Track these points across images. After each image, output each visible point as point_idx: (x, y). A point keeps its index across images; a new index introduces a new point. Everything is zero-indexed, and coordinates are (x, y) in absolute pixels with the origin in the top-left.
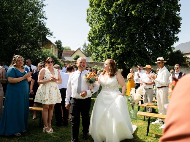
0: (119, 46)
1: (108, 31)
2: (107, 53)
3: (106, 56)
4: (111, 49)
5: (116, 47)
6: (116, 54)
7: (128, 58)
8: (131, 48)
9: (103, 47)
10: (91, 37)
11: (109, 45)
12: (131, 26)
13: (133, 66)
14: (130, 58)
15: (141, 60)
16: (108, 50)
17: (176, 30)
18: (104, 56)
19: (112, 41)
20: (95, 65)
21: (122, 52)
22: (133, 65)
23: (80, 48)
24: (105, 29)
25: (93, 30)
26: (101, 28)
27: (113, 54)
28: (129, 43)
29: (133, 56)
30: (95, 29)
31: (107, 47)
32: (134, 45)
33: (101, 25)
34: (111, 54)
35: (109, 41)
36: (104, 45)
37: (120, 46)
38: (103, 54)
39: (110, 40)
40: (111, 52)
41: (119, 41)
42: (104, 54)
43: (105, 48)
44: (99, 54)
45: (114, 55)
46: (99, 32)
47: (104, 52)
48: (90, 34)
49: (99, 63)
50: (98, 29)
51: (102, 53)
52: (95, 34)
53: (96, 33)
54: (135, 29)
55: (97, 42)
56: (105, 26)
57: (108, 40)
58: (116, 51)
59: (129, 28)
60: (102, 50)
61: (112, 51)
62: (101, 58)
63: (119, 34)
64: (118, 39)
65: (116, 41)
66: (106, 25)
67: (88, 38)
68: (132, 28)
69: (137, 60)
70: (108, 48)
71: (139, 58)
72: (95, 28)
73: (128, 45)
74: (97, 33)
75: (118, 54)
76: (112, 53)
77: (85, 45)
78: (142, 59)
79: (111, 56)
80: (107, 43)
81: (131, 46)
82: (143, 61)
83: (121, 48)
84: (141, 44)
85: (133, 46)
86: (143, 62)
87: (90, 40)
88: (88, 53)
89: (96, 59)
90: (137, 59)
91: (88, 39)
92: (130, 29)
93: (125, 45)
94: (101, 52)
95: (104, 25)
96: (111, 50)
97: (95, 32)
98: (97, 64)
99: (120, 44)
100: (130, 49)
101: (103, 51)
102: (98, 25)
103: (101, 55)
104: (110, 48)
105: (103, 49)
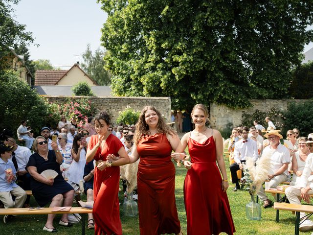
0: (179, 59)
1: (151, 23)
2: (152, 75)
3: (148, 83)
4: (160, 65)
5: (172, 59)
6: (173, 76)
7: (201, 86)
8: (206, 61)
9: (141, 61)
10: (109, 37)
11: (154, 57)
12: (204, 10)
13: (214, 104)
14: (206, 86)
15: (231, 89)
16: (153, 69)
17: (310, 15)
18: (145, 83)
19: (163, 46)
20: (125, 105)
21: (187, 72)
22: (212, 102)
23: (78, 63)
24: (144, 19)
25: (114, 21)
26: (134, 16)
27: (165, 77)
28: (201, 52)
29: (211, 79)
30: (118, 19)
31: (150, 62)
32: (213, 54)
33: (133, 9)
34: (159, 78)
35: (154, 48)
36: (143, 56)
37: (181, 57)
38: (142, 79)
39: (158, 44)
40: (159, 73)
41: (178, 47)
42: (144, 79)
43: (146, 64)
44: (131, 77)
45: (168, 80)
46: (128, 25)
47: (144, 74)
48: (107, 29)
49: (133, 99)
50: (128, 19)
51: (140, 75)
52: (120, 30)
53: (122, 28)
54: (215, 16)
55: (126, 48)
56: (143, 13)
57: (153, 44)
58: (173, 71)
59: (200, 15)
60: (138, 69)
61: (162, 69)
62: (136, 86)
63: (178, 31)
64: (176, 42)
65: (173, 45)
66: (146, 9)
67: (103, 39)
68: (209, 15)
69: (222, 89)
70: (152, 64)
71: (225, 85)
72: (118, 16)
73: (201, 55)
74: (125, 28)
75: (177, 78)
76: (164, 74)
77: (88, 55)
78: (233, 86)
79: (160, 82)
80: (148, 52)
81: (207, 57)
82: (235, 91)
83: (184, 63)
84: (229, 52)
85: (211, 57)
86: (234, 93)
87: (106, 45)
88: (97, 74)
89: (125, 88)
90: (220, 88)
91: (103, 42)
92: (202, 18)
93: (193, 55)
94: (136, 73)
95: (142, 8)
96: (159, 68)
97: (119, 25)
98: (129, 101)
99: (180, 53)
100: (204, 63)
101: (142, 70)
102: (127, 9)
103: (137, 79)
104: (157, 62)
105: (142, 65)
